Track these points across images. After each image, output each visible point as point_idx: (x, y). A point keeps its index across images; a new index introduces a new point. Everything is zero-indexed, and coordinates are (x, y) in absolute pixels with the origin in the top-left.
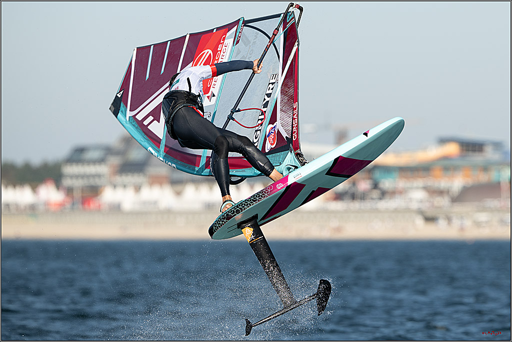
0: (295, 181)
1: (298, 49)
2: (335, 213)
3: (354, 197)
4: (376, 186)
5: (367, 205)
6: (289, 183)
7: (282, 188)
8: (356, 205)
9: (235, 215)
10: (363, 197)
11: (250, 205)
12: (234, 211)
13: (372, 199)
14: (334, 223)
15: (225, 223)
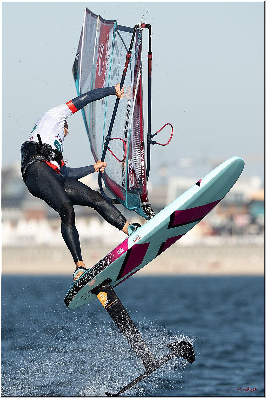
0: (135, 243)
1: (141, 77)
2: (213, 248)
3: (231, 232)
4: (253, 221)
5: (245, 240)
6: (129, 246)
7: (123, 253)
8: (233, 240)
9: (83, 286)
10: (240, 232)
11: (95, 275)
12: (81, 282)
13: (250, 234)
14: (212, 259)
15: (75, 295)
